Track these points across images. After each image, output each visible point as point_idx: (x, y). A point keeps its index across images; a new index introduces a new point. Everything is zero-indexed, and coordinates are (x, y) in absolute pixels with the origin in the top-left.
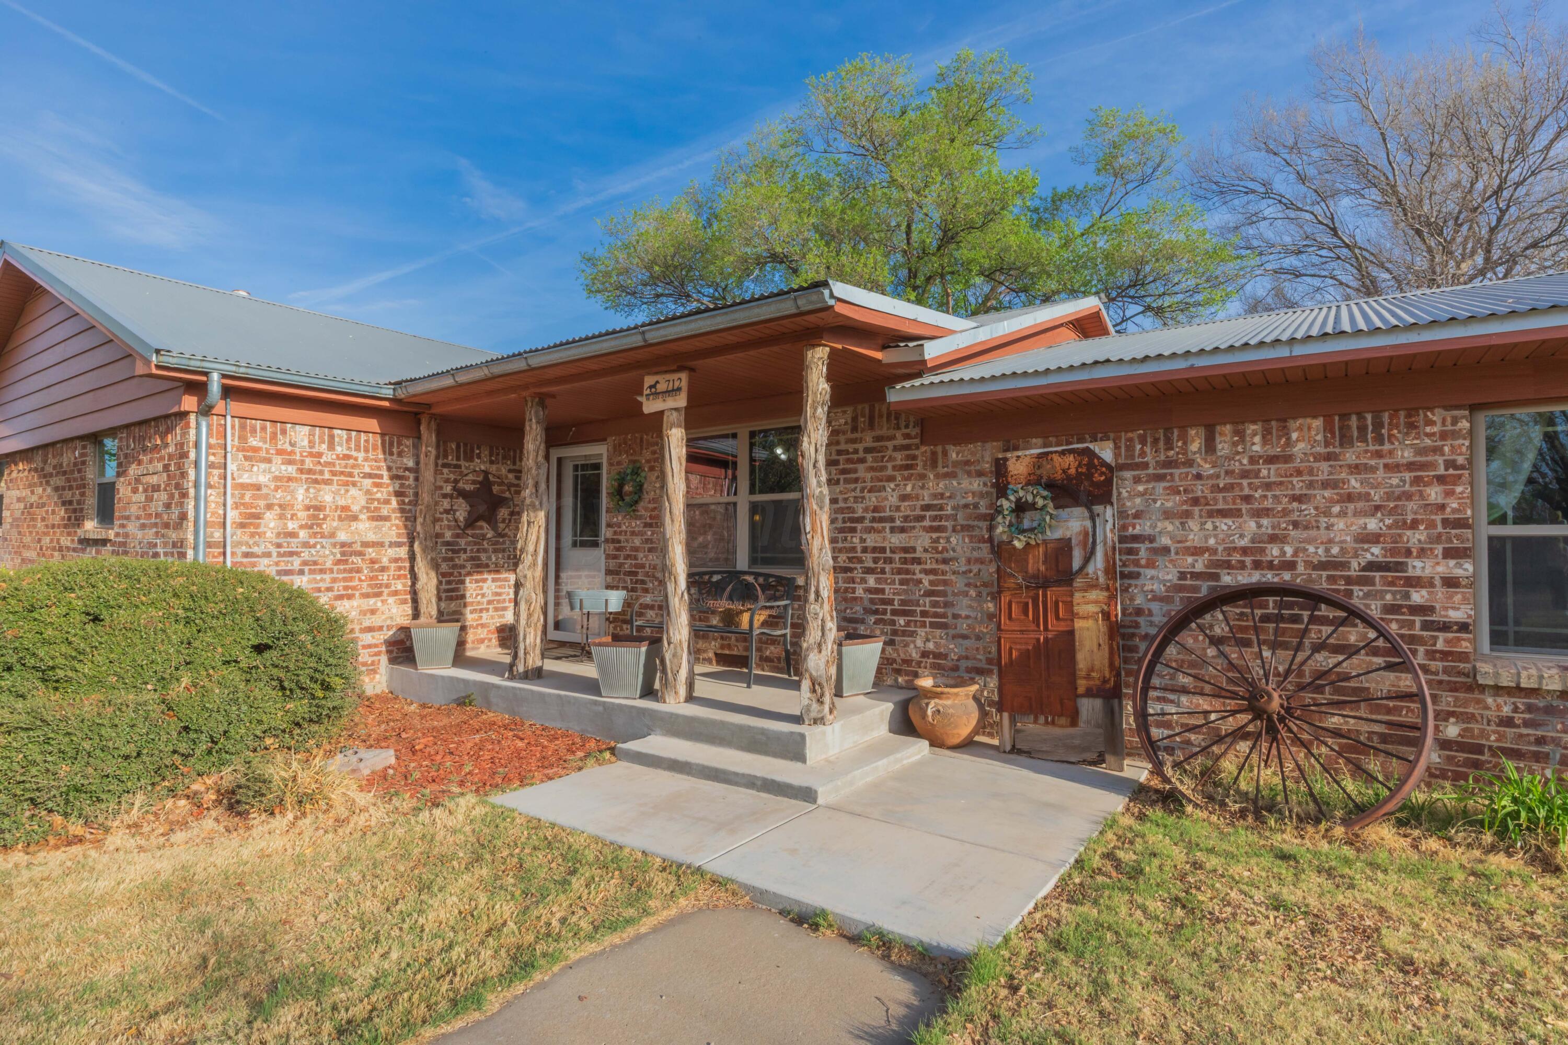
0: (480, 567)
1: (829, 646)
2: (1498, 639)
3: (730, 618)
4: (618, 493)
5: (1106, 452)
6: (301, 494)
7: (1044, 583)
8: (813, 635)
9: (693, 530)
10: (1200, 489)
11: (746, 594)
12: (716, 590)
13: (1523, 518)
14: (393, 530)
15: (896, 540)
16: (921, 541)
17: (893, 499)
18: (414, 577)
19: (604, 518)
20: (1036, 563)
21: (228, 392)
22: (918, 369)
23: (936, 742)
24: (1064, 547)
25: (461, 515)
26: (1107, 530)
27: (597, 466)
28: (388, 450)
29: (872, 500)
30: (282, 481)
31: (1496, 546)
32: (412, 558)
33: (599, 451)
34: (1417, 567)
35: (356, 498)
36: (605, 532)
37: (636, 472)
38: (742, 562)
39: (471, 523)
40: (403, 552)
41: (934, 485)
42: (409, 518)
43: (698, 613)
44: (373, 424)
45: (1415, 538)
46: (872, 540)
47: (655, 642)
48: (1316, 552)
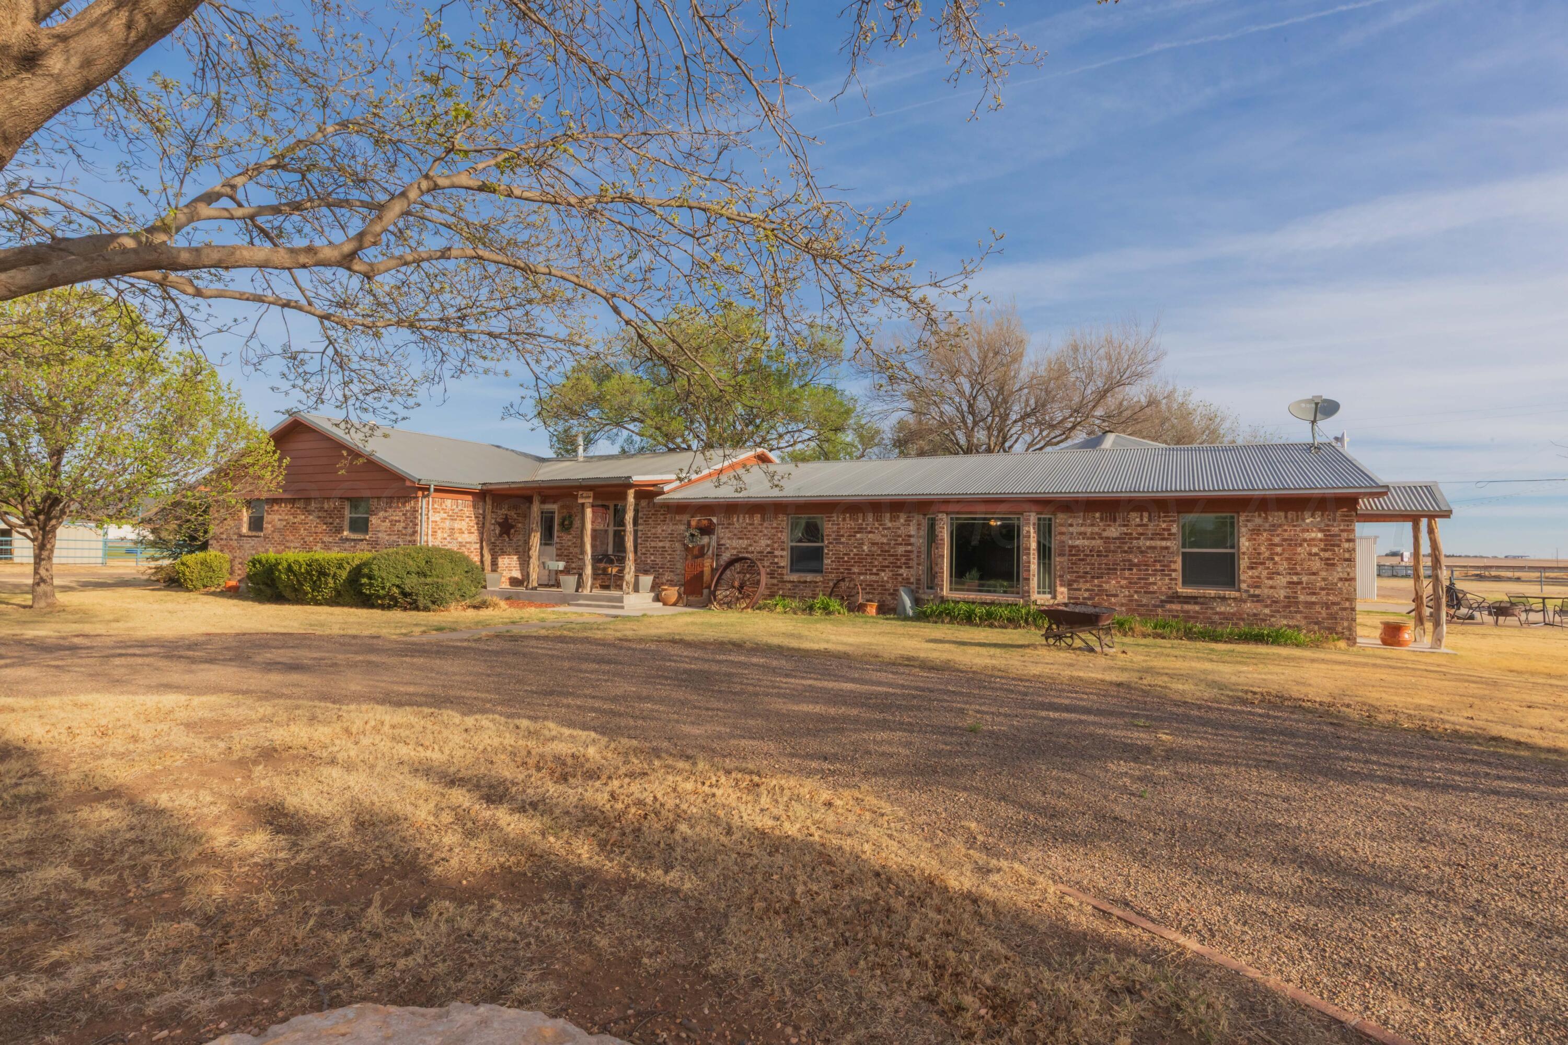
0: (504, 553)
1: (632, 573)
2: (792, 571)
3: (605, 570)
4: (562, 524)
5: (715, 520)
6: (448, 524)
7: (697, 557)
8: (627, 570)
9: (594, 538)
10: (736, 532)
11: (611, 562)
12: (600, 561)
13: (800, 541)
14: (474, 537)
15: (661, 544)
16: (667, 544)
17: (660, 531)
18: (482, 555)
19: (556, 534)
20: (696, 552)
21: (436, 490)
22: (663, 493)
23: (665, 604)
24: (703, 547)
25: (497, 532)
26: (714, 544)
27: (553, 513)
28: (474, 507)
29: (653, 531)
30: (443, 519)
31: (792, 548)
32: (482, 548)
33: (554, 507)
34: (777, 553)
35: (463, 525)
36: (556, 539)
37: (570, 517)
38: (610, 551)
39: (501, 535)
40: (478, 546)
41: (671, 527)
42: (481, 534)
43: (594, 569)
44: (470, 498)
45: (776, 545)
46: (653, 544)
47: (580, 575)
48: (758, 549)
